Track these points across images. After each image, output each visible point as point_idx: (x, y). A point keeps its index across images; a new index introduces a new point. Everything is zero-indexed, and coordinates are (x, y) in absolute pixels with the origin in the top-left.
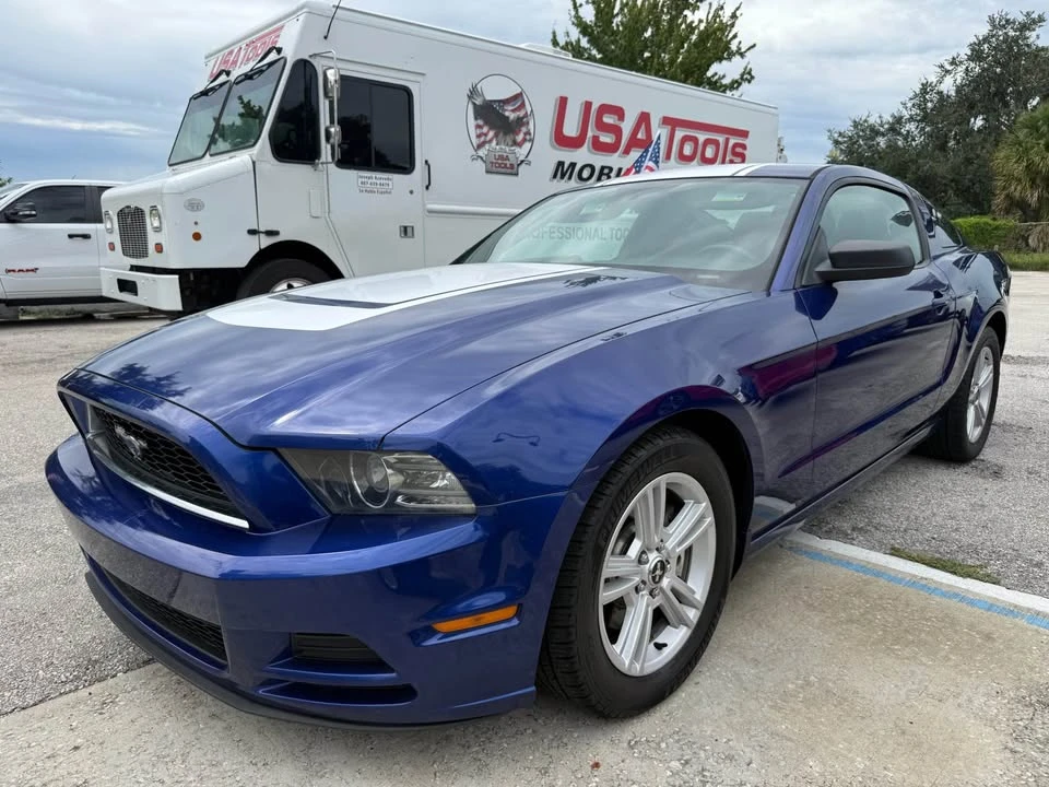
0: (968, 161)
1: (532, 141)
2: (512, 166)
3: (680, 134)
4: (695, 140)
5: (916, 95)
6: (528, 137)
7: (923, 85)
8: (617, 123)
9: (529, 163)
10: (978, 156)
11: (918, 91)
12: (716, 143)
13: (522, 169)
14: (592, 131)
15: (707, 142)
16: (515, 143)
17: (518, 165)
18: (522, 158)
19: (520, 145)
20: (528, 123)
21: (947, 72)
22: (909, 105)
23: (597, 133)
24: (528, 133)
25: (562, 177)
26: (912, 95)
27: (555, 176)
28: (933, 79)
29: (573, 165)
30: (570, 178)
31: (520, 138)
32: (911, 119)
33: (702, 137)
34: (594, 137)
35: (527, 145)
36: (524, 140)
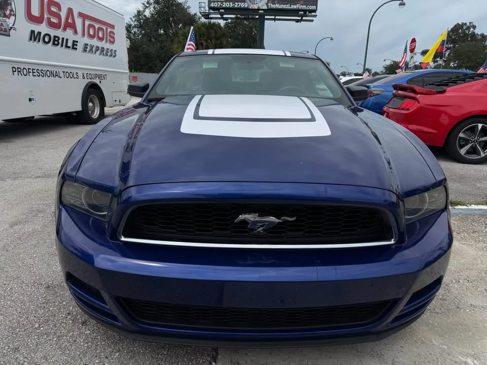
0: (162, 48)
1: (15, 15)
2: (6, 30)
3: (87, 23)
4: (94, 27)
5: (136, 16)
6: (12, 13)
7: (138, 11)
8: (58, 12)
9: (15, 29)
10: (165, 46)
11: (136, 14)
12: (102, 29)
13: (12, 32)
14: (47, 15)
15: (100, 29)
16: (5, 16)
17: (10, 30)
18: (11, 26)
19: (8, 17)
20: (11, 4)
21: (147, 7)
22: (134, 20)
23: (50, 16)
24: (11, 10)
25: (35, 40)
26: (134, 15)
27: (31, 39)
28: (141, 9)
29: (39, 33)
30: (39, 41)
31: (8, 12)
32: (135, 26)
33: (97, 26)
34: (48, 18)
35: (12, 18)
36: (11, 15)
